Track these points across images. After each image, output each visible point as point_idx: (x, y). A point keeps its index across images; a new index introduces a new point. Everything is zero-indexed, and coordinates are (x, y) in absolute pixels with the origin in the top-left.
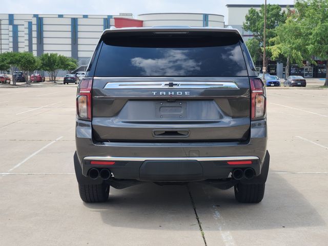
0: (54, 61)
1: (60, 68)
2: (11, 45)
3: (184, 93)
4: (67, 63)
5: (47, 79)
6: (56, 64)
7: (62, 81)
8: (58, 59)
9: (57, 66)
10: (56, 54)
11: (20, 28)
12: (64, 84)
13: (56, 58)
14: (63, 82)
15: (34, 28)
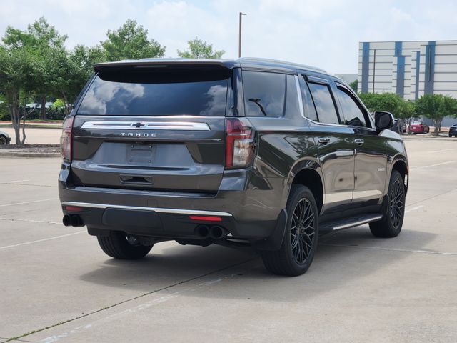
0: (437, 105)
1: (445, 115)
2: (395, 83)
3: (150, 135)
4: (454, 108)
5: (432, 129)
6: (439, 109)
7: (446, 132)
8: (442, 103)
9: (440, 111)
10: (441, 95)
11: (408, 60)
12: (450, 136)
13: (439, 101)
14: (448, 135)
15: (423, 59)
